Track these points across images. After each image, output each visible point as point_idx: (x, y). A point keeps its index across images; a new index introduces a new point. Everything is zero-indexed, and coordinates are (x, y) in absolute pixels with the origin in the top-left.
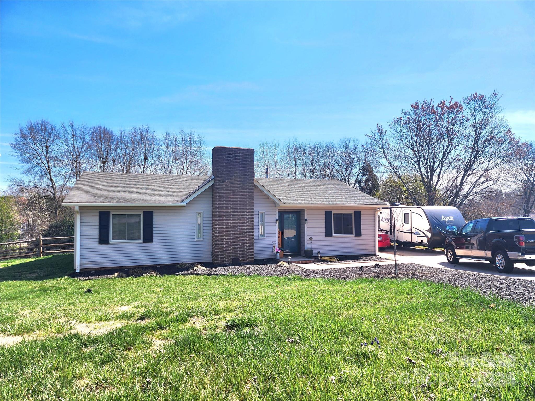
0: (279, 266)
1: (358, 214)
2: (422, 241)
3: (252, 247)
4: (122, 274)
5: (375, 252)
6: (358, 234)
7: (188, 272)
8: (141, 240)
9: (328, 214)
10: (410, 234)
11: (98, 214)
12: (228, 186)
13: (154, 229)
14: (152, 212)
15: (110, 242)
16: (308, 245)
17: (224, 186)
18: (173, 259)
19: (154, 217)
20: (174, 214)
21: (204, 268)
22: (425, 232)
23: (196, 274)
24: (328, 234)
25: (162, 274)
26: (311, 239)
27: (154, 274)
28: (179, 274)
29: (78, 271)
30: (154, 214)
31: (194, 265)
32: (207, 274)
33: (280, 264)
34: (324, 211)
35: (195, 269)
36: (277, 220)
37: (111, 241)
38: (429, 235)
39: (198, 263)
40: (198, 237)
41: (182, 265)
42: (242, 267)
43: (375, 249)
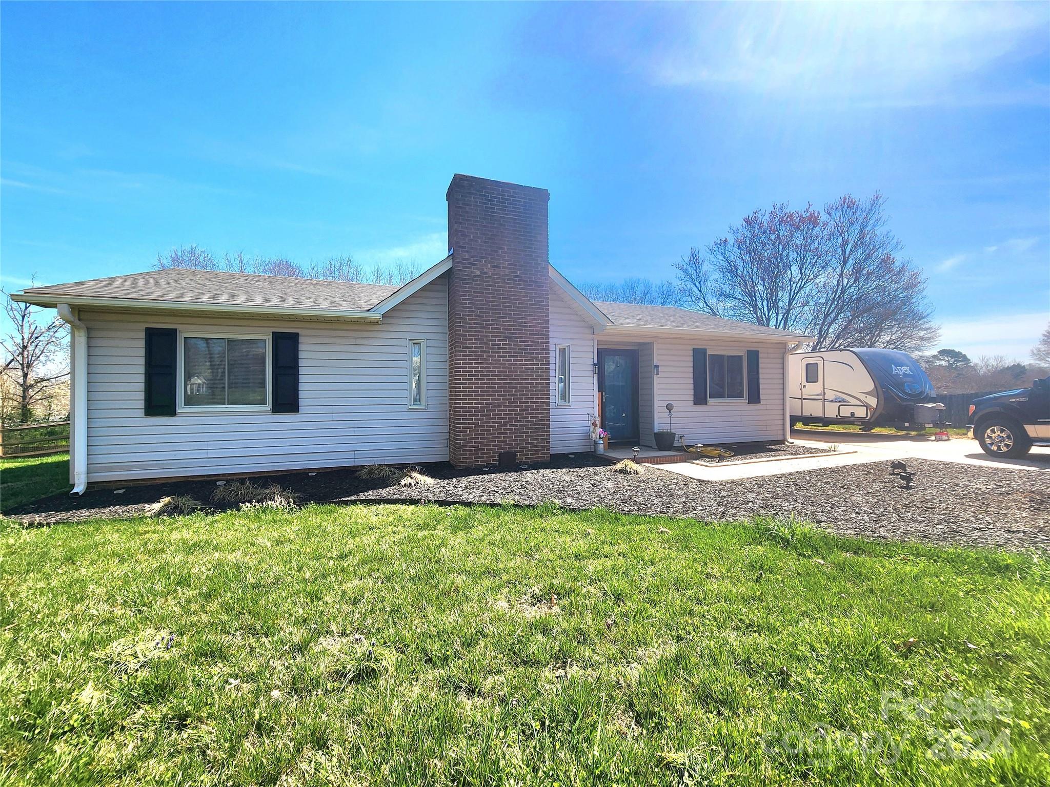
1: (754, 357)
2: (853, 414)
3: (543, 425)
5: (784, 435)
6: (754, 398)
7: (384, 493)
8: (268, 407)
9: (699, 355)
10: (821, 403)
11: (143, 335)
12: (486, 273)
13: (302, 378)
14: (296, 336)
15: (178, 411)
16: (661, 421)
17: (478, 273)
18: (351, 455)
19: (302, 347)
20: (352, 341)
21: (430, 481)
23: (403, 502)
24: (700, 398)
26: (669, 408)
27: (278, 502)
28: (354, 502)
29: (79, 488)
30: (301, 340)
31: (403, 469)
32: (437, 502)
33: (619, 466)
34: (691, 348)
35: (403, 482)
36: (594, 365)
37: (181, 408)
39: (412, 467)
40: (415, 400)
41: (371, 469)
43: (784, 430)
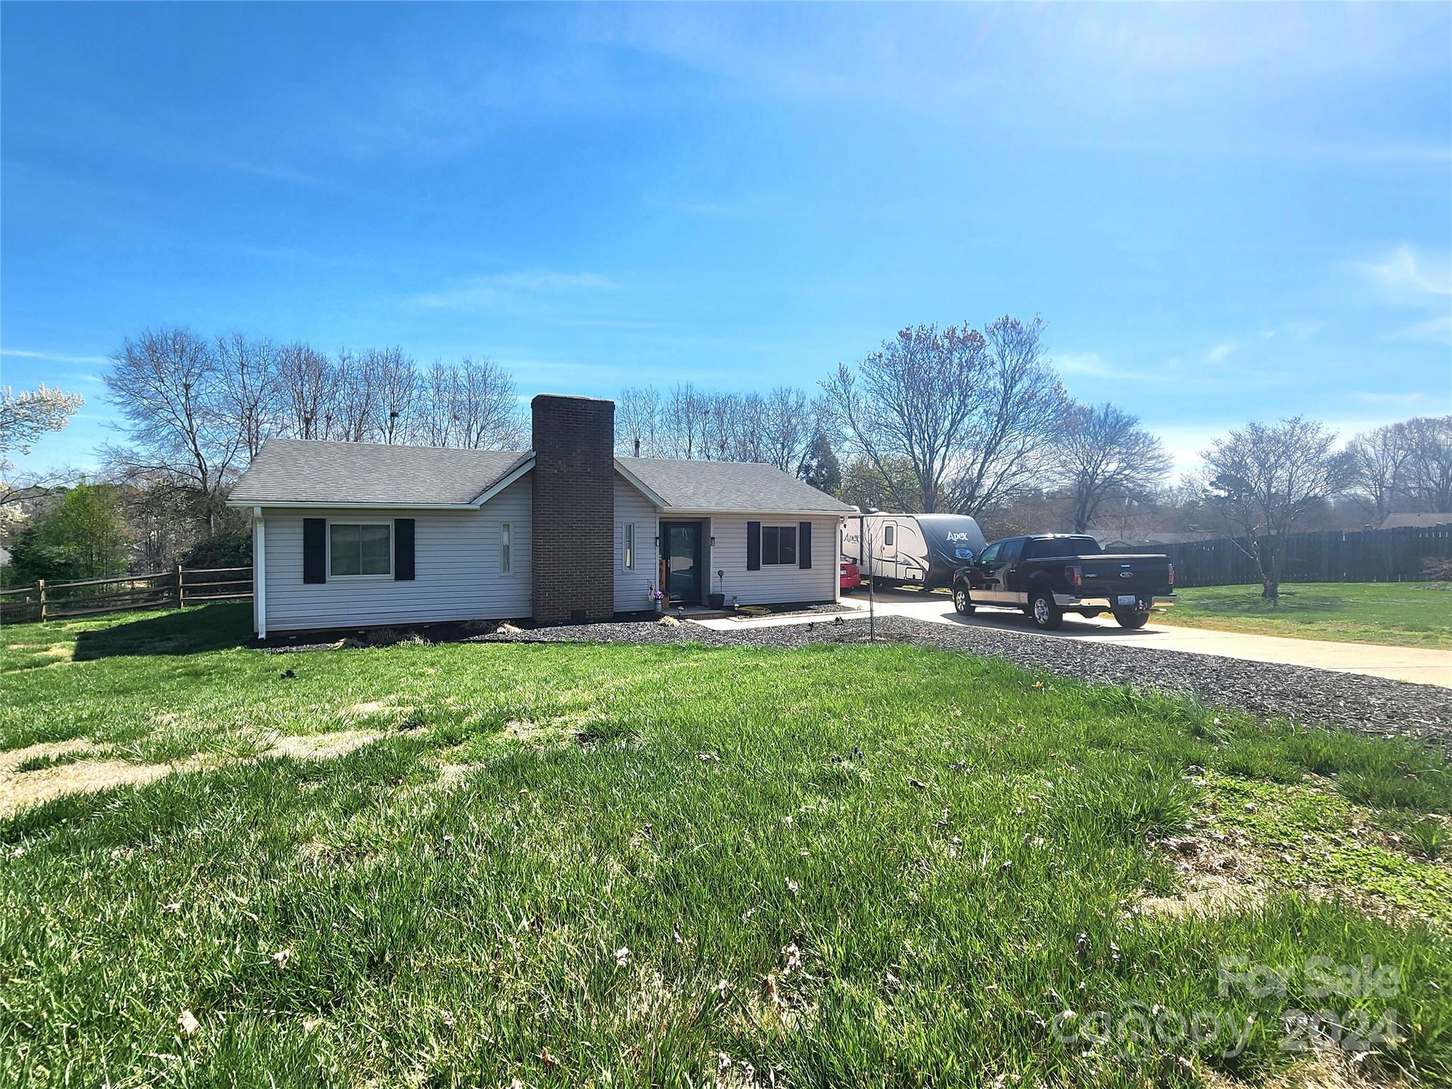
0: (661, 625)
1: (806, 528)
2: (914, 576)
3: (609, 589)
4: (355, 641)
5: (834, 596)
6: (806, 563)
7: (486, 637)
8: (392, 576)
9: (753, 528)
10: (894, 564)
11: (302, 524)
12: (562, 471)
13: (417, 554)
14: (413, 521)
15: (327, 579)
16: (715, 585)
17: (556, 472)
18: (454, 612)
19: (417, 530)
20: (456, 524)
21: (518, 630)
22: (920, 560)
23: (502, 641)
24: (753, 565)
25: (435, 641)
26: (721, 574)
27: (417, 639)
28: (469, 642)
29: (262, 636)
30: (416, 524)
31: (497, 623)
32: (523, 641)
33: (662, 621)
34: (746, 521)
35: (498, 631)
36: (657, 538)
37: (329, 577)
38: (926, 565)
39: (505, 621)
40: (505, 569)
41: (473, 623)
42: (591, 627)
43: (834, 591)
